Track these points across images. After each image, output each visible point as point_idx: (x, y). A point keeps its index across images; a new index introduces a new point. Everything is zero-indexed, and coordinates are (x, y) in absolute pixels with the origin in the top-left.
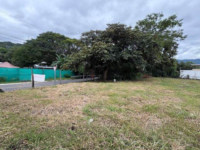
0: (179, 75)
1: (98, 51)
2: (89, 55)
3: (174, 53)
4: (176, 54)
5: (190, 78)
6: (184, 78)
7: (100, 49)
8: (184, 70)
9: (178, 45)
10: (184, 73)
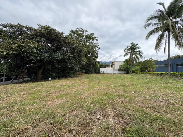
0: (100, 71)
1: (25, 49)
2: (11, 52)
3: (96, 57)
4: (97, 58)
5: (105, 73)
6: (102, 73)
7: (27, 47)
8: (102, 68)
9: (98, 52)
10: (102, 70)
